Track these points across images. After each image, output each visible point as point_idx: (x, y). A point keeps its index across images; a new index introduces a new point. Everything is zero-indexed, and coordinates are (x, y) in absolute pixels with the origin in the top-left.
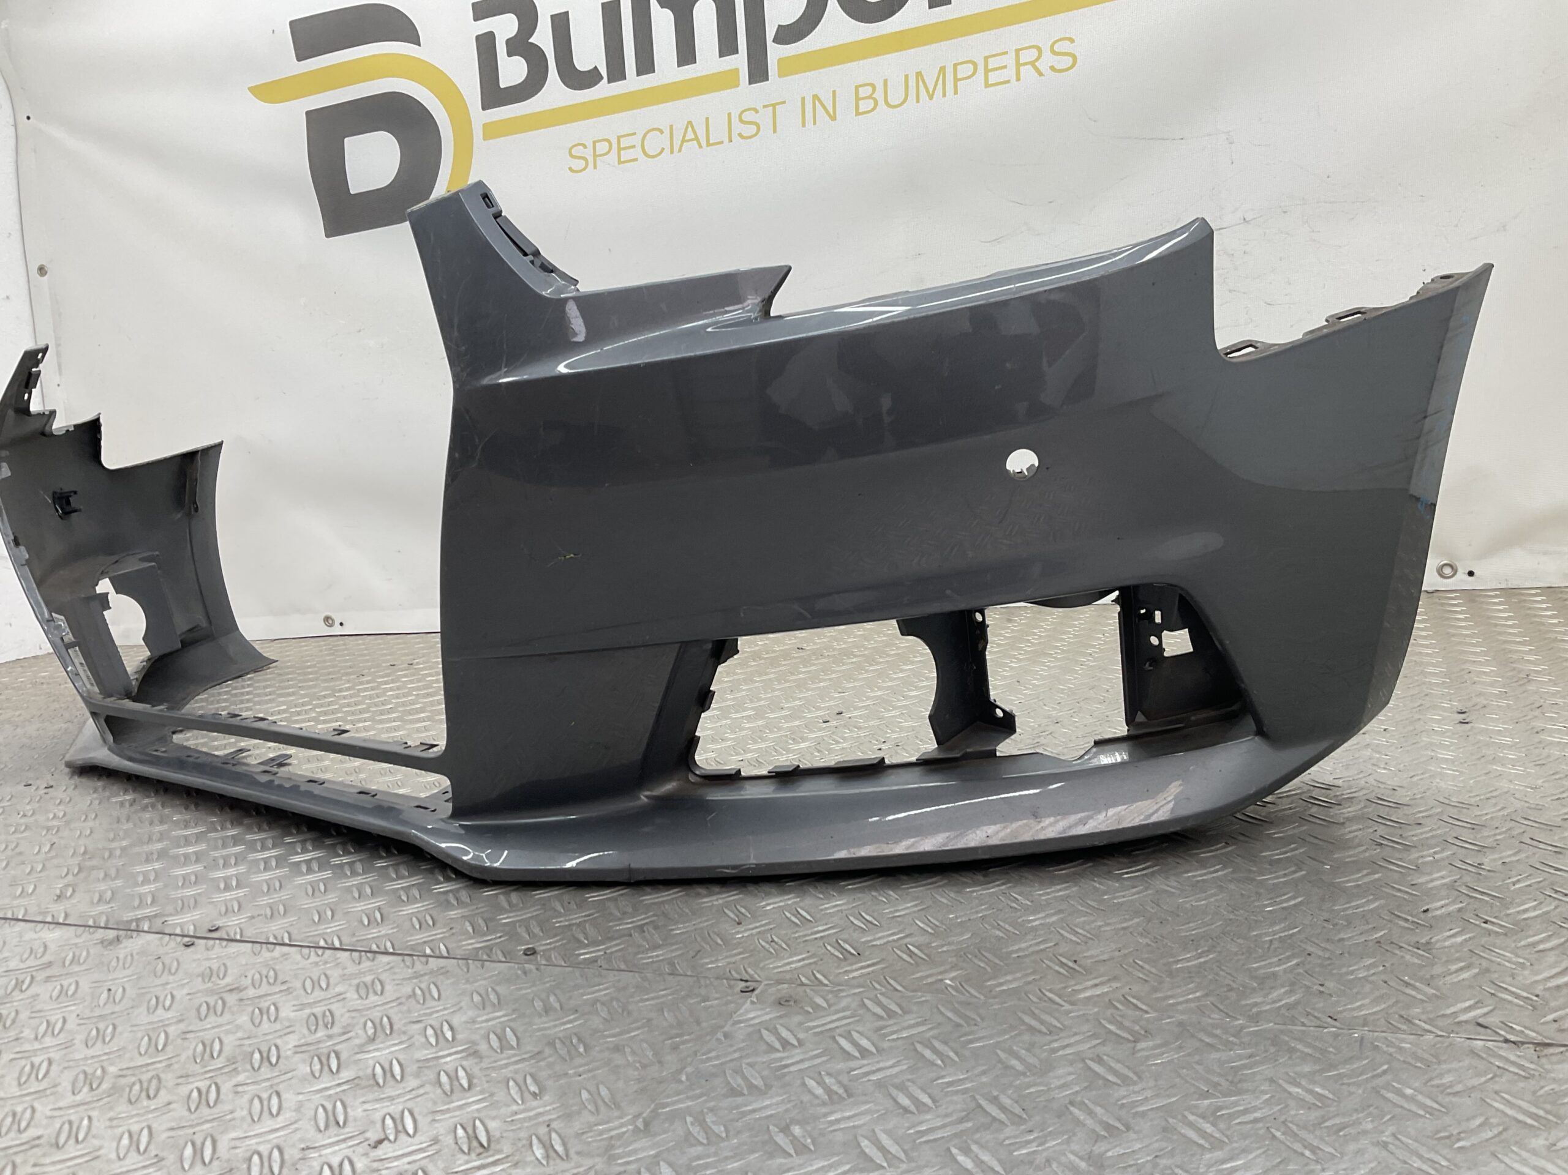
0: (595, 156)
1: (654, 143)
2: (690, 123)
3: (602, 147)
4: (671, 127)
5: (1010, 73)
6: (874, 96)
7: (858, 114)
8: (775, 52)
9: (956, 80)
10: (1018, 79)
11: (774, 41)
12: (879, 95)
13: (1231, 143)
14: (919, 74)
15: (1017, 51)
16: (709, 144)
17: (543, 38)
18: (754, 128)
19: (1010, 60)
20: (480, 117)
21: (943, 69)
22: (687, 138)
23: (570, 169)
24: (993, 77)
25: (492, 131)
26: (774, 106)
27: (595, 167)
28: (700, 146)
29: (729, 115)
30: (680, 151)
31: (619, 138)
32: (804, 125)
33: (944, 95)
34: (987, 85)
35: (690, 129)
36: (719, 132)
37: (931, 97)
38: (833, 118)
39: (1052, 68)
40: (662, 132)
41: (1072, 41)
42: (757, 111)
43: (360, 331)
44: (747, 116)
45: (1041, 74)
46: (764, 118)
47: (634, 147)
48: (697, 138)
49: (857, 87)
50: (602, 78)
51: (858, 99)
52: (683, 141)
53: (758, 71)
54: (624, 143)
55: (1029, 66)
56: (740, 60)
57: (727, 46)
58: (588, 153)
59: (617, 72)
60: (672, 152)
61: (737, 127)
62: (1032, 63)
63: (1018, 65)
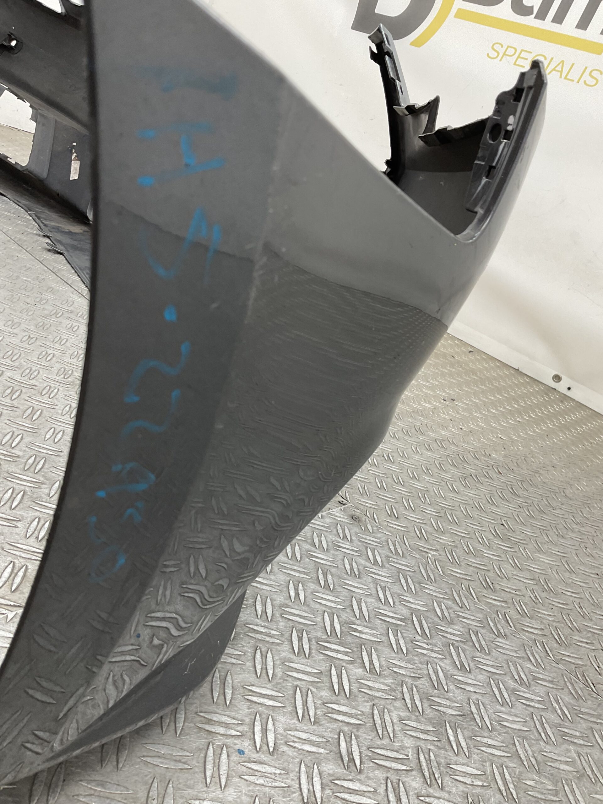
0: (504, 54)
2: (563, 61)
3: (510, 51)
4: (552, 59)
16: (565, 78)
18: (595, 82)
22: (557, 69)
23: (488, 55)
27: (500, 60)
28: (561, 77)
29: (586, 68)
31: (522, 51)
35: (561, 65)
36: (575, 74)
40: (545, 59)
42: (601, 73)
43: (341, 85)
44: (595, 74)
47: (527, 59)
48: (561, 72)
52: (554, 70)
54: (523, 55)
58: (502, 51)
61: (586, 77)
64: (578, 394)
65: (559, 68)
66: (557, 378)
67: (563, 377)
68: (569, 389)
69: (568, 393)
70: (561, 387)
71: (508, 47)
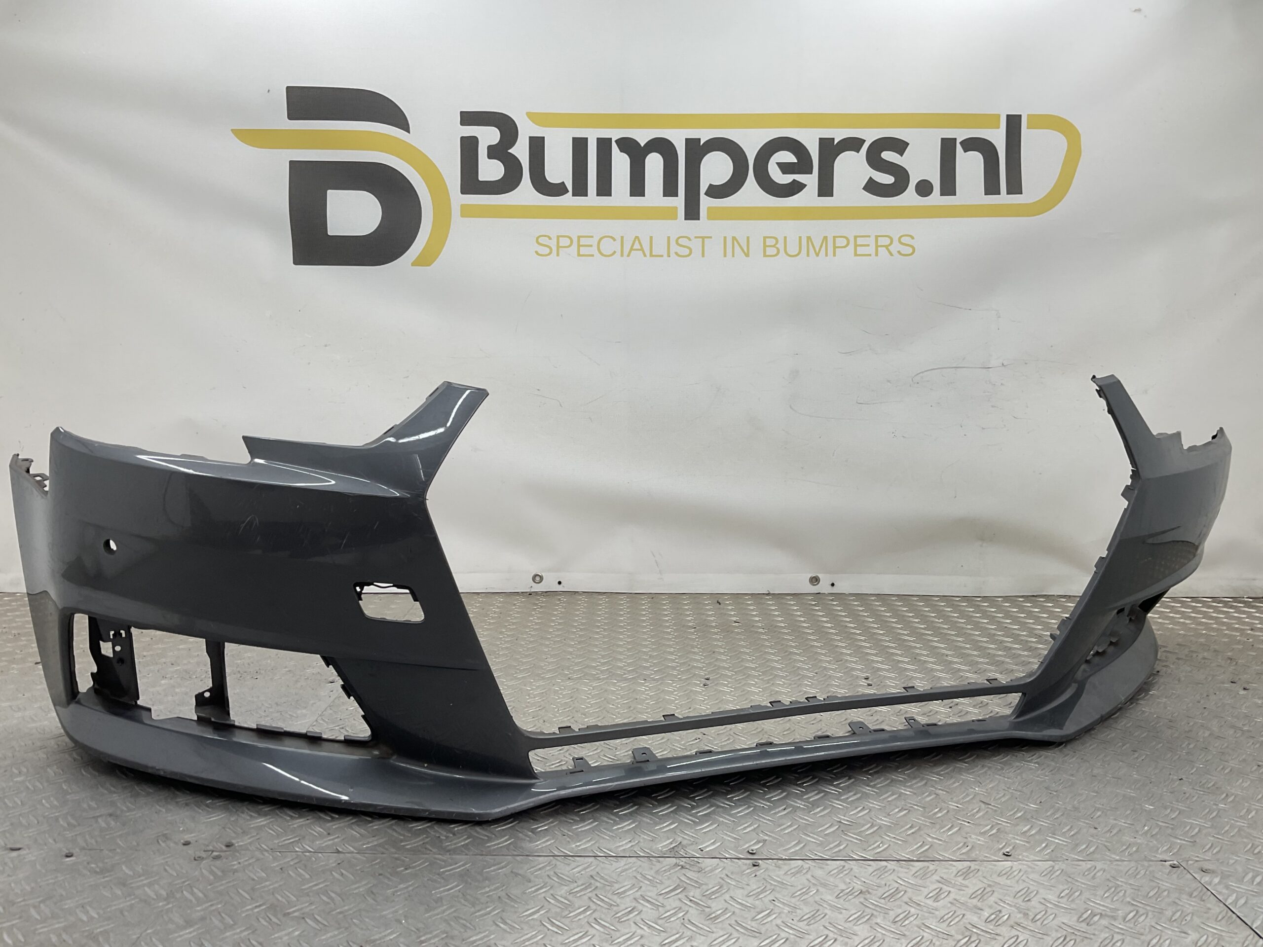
0: (558, 247)
1: (608, 246)
2: (637, 237)
3: (564, 242)
4: (622, 238)
5: (871, 250)
6: (777, 246)
7: (765, 256)
8: (705, 202)
9: (835, 247)
10: (877, 255)
11: (706, 194)
12: (780, 245)
13: (999, 317)
14: (809, 238)
15: (877, 237)
16: (651, 255)
17: (521, 151)
18: (688, 250)
19: (871, 241)
20: (458, 199)
21: (825, 238)
22: (635, 247)
23: (536, 252)
24: (860, 250)
25: (467, 211)
26: (703, 238)
27: (558, 255)
28: (645, 256)
29: (669, 238)
30: (628, 256)
31: (579, 237)
32: (725, 256)
33: (826, 255)
34: (856, 255)
35: (637, 242)
36: (660, 247)
37: (817, 255)
38: (747, 255)
39: (899, 252)
40: (614, 240)
41: (913, 238)
42: (690, 239)
43: (326, 346)
44: (682, 242)
45: (891, 254)
46: (696, 245)
47: (591, 246)
48: (642, 249)
49: (765, 238)
50: (568, 191)
51: (765, 246)
52: (632, 249)
53: (692, 212)
54: (583, 241)
55: (884, 248)
56: (679, 202)
57: (670, 189)
58: (553, 243)
59: (580, 189)
60: (622, 255)
61: (674, 248)
62: (887, 247)
63: (877, 246)
64: (845, 586)
65: (637, 246)
66: (815, 580)
67: (820, 576)
68: (833, 585)
69: (835, 590)
70: (824, 587)
71: (558, 237)
